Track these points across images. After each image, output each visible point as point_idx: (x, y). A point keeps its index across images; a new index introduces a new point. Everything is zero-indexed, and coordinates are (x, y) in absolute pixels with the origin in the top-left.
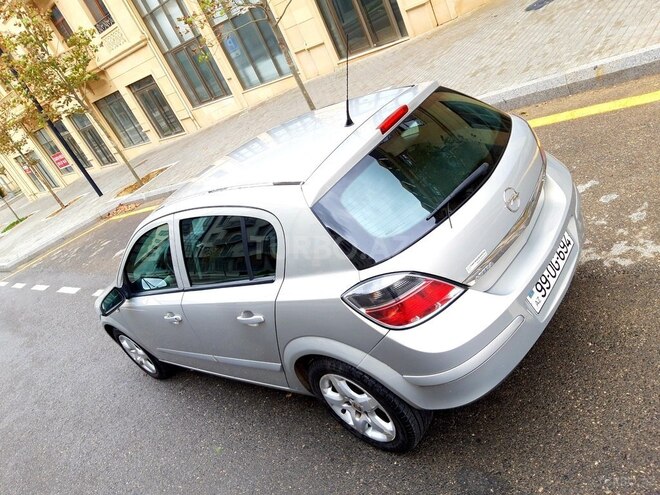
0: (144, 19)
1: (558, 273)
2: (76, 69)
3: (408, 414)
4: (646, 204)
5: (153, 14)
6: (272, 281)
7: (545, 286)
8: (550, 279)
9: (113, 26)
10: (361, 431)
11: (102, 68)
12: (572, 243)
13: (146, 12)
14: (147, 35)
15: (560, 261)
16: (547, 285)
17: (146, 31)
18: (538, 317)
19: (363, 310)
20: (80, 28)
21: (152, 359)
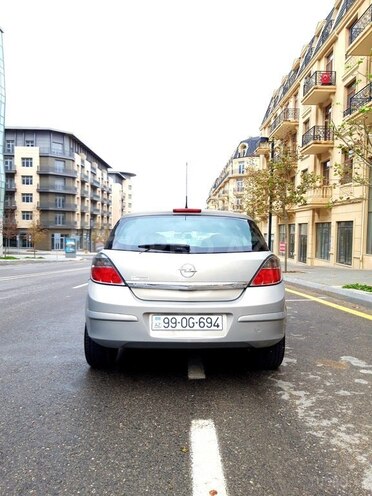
0: (370, 186)
1: (188, 328)
7: (171, 324)
8: (179, 325)
11: (331, 205)
12: (220, 328)
14: (366, 197)
15: (197, 325)
16: (174, 325)
17: (367, 194)
18: (151, 331)
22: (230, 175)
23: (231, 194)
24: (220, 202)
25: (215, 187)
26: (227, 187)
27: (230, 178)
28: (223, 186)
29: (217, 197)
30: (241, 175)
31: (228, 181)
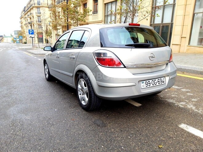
0: (105, 16)
1: (155, 85)
2: (82, 17)
3: (93, 95)
4: (199, 99)
5: (107, 16)
6: (82, 48)
7: (148, 84)
8: (151, 84)
9: (97, 14)
10: (81, 101)
11: (88, 23)
12: (165, 83)
13: (106, 15)
14: (103, 20)
15: (157, 83)
16: (149, 85)
17: (104, 19)
18: (141, 89)
19: (96, 57)
20: (88, 8)
21: (49, 73)
22: (33, 6)
23: (35, 15)
24: (29, 19)
25: (24, 11)
26: (32, 11)
27: (33, 7)
28: (30, 11)
29: (26, 16)
30: (39, 6)
31: (32, 8)
